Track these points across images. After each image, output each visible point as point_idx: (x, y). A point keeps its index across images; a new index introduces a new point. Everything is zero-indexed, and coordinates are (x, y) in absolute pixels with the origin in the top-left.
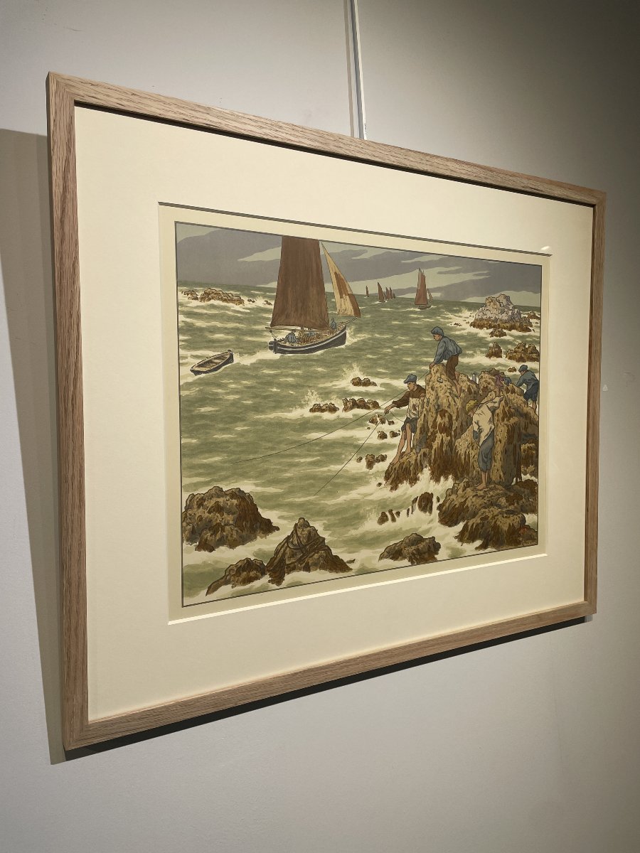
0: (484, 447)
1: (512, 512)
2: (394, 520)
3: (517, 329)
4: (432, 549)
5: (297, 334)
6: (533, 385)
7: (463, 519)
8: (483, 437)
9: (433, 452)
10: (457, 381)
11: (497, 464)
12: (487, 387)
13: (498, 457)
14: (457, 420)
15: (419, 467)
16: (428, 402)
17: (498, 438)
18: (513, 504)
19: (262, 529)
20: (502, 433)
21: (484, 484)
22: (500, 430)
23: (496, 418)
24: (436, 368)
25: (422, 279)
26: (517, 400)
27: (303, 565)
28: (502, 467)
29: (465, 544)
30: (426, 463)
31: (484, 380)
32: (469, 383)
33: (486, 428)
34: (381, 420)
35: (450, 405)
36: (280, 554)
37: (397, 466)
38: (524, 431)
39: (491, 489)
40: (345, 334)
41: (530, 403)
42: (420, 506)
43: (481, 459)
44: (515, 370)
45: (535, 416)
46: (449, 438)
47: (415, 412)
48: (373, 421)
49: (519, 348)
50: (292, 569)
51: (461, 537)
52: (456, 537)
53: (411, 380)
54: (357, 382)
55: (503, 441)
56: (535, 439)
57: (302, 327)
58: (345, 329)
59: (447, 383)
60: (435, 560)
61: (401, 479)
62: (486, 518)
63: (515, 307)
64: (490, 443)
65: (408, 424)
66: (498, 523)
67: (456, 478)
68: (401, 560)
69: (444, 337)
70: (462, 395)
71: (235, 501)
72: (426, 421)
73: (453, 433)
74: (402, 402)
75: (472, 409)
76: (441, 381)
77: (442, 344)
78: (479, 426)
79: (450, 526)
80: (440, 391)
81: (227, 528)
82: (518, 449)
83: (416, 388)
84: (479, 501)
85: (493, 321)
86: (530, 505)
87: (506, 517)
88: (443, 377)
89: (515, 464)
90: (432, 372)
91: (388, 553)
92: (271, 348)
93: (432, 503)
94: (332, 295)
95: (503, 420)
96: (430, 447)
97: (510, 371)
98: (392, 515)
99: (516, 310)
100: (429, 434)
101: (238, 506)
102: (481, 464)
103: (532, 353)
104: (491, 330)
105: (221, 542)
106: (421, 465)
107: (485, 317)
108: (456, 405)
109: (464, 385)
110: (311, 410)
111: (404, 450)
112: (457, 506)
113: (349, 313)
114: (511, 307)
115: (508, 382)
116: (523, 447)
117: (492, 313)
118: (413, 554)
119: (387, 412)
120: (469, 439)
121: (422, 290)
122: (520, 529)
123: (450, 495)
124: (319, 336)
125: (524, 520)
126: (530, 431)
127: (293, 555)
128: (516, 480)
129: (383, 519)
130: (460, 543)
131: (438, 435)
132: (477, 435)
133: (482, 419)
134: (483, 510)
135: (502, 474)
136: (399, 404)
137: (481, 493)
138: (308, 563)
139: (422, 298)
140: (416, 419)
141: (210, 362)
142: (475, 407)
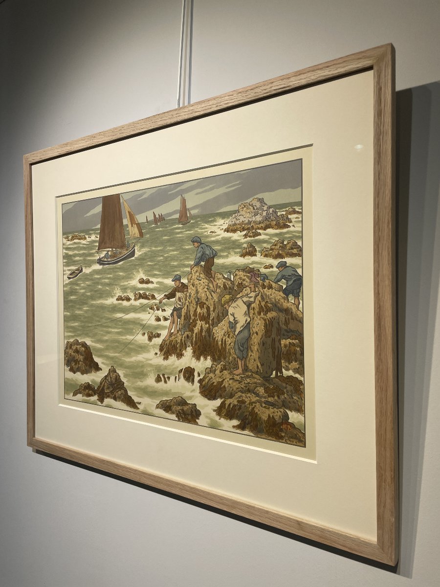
0: (239, 337)
1: (273, 405)
2: (165, 382)
3: (272, 228)
4: (194, 414)
5: (110, 253)
6: (294, 281)
7: (221, 397)
8: (239, 328)
9: (194, 335)
10: (214, 279)
11: (254, 354)
12: (242, 283)
13: (255, 348)
14: (214, 311)
15: (184, 346)
16: (190, 296)
17: (254, 330)
18: (273, 397)
19: (94, 368)
20: (258, 326)
21: (240, 371)
22: (256, 323)
23: (252, 312)
24: (195, 269)
25: (184, 202)
26: (275, 295)
27: (113, 395)
28: (259, 358)
29: (222, 419)
30: (189, 343)
31: (238, 277)
32: (224, 281)
33: (242, 320)
34: (157, 307)
35: (207, 298)
36: (102, 386)
37: (168, 342)
38: (284, 327)
39: (248, 377)
40: (135, 249)
41: (291, 299)
42: (184, 377)
43: (237, 347)
44: (272, 267)
45: (298, 313)
46: (207, 325)
47: (180, 303)
48: (151, 308)
49: (275, 245)
50: (108, 397)
51: (219, 411)
52: (214, 410)
53: (177, 279)
54: (142, 281)
55: (260, 334)
56: (299, 336)
57: (112, 249)
58: (134, 246)
59: (205, 280)
60: (197, 424)
61: (171, 352)
62: (243, 402)
63: (269, 207)
64: (246, 333)
65: (175, 312)
66: (256, 411)
67: (214, 360)
68: (171, 414)
69: (201, 244)
70: (218, 290)
71: (83, 349)
72: (188, 310)
73: (211, 322)
74: (171, 296)
75: (227, 302)
76: (200, 279)
77: (200, 249)
78: (235, 318)
79: (209, 399)
80: (200, 286)
81: (80, 362)
82: (277, 343)
83: (181, 285)
84: (236, 385)
85: (246, 224)
86: (294, 402)
87: (265, 407)
88: (201, 275)
89: (274, 357)
90: (193, 272)
91: (162, 405)
92: (98, 263)
93: (194, 376)
94: (127, 225)
95: (259, 313)
96: (192, 331)
97: (267, 268)
98: (165, 378)
99: (271, 210)
100: (191, 321)
101: (85, 351)
102: (237, 351)
103: (292, 249)
104: (244, 233)
105: (78, 370)
106: (185, 344)
107: (238, 222)
108: (213, 298)
109: (220, 282)
110: (117, 300)
111: (172, 331)
112: (215, 384)
113: (136, 236)
114: (265, 208)
115: (264, 279)
116: (283, 342)
117: (245, 217)
118: (179, 412)
119: (160, 302)
120: (225, 328)
121: (184, 210)
122: (282, 424)
123: (209, 374)
124: (120, 253)
125: (286, 417)
126: (292, 326)
127: (108, 388)
128: (277, 374)
129: (158, 380)
130: (218, 417)
131: (198, 322)
132: (233, 325)
133: (238, 311)
134: (240, 394)
135: (259, 364)
136: (169, 297)
137: (238, 378)
138: (115, 395)
139: (184, 217)
140: (181, 309)
141: (74, 272)
142: (230, 300)
